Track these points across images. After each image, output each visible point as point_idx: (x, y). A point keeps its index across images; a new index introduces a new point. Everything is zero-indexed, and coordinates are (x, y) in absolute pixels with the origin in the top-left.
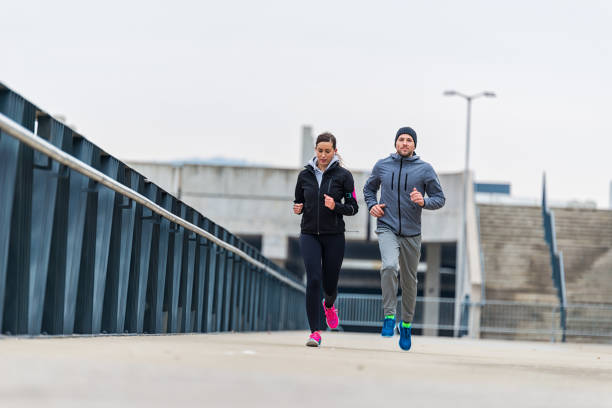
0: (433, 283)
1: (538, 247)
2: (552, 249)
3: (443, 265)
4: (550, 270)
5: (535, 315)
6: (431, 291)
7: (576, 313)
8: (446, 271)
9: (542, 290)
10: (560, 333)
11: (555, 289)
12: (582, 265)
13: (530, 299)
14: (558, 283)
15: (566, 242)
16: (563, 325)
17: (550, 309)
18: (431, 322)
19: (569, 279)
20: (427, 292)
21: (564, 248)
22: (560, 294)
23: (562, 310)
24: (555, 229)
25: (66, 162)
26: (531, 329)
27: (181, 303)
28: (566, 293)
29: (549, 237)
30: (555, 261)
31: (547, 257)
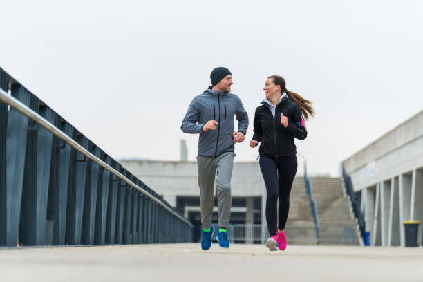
0: (250, 217)
1: (303, 198)
2: (310, 198)
3: (255, 208)
4: (310, 209)
5: (303, 232)
6: (249, 221)
7: (324, 230)
8: (256, 211)
9: (306, 219)
10: (316, 240)
11: (312, 218)
12: (326, 206)
13: (300, 224)
14: (314, 215)
15: (318, 195)
16: (318, 236)
17: (311, 228)
18: (249, 237)
19: (320, 213)
20: (247, 222)
21: (317, 197)
22: (315, 221)
23: (317, 229)
24: (312, 188)
25: (91, 158)
26: (302, 239)
27: (137, 230)
28: (319, 220)
29: (308, 192)
30: (312, 204)
31: (308, 203)
